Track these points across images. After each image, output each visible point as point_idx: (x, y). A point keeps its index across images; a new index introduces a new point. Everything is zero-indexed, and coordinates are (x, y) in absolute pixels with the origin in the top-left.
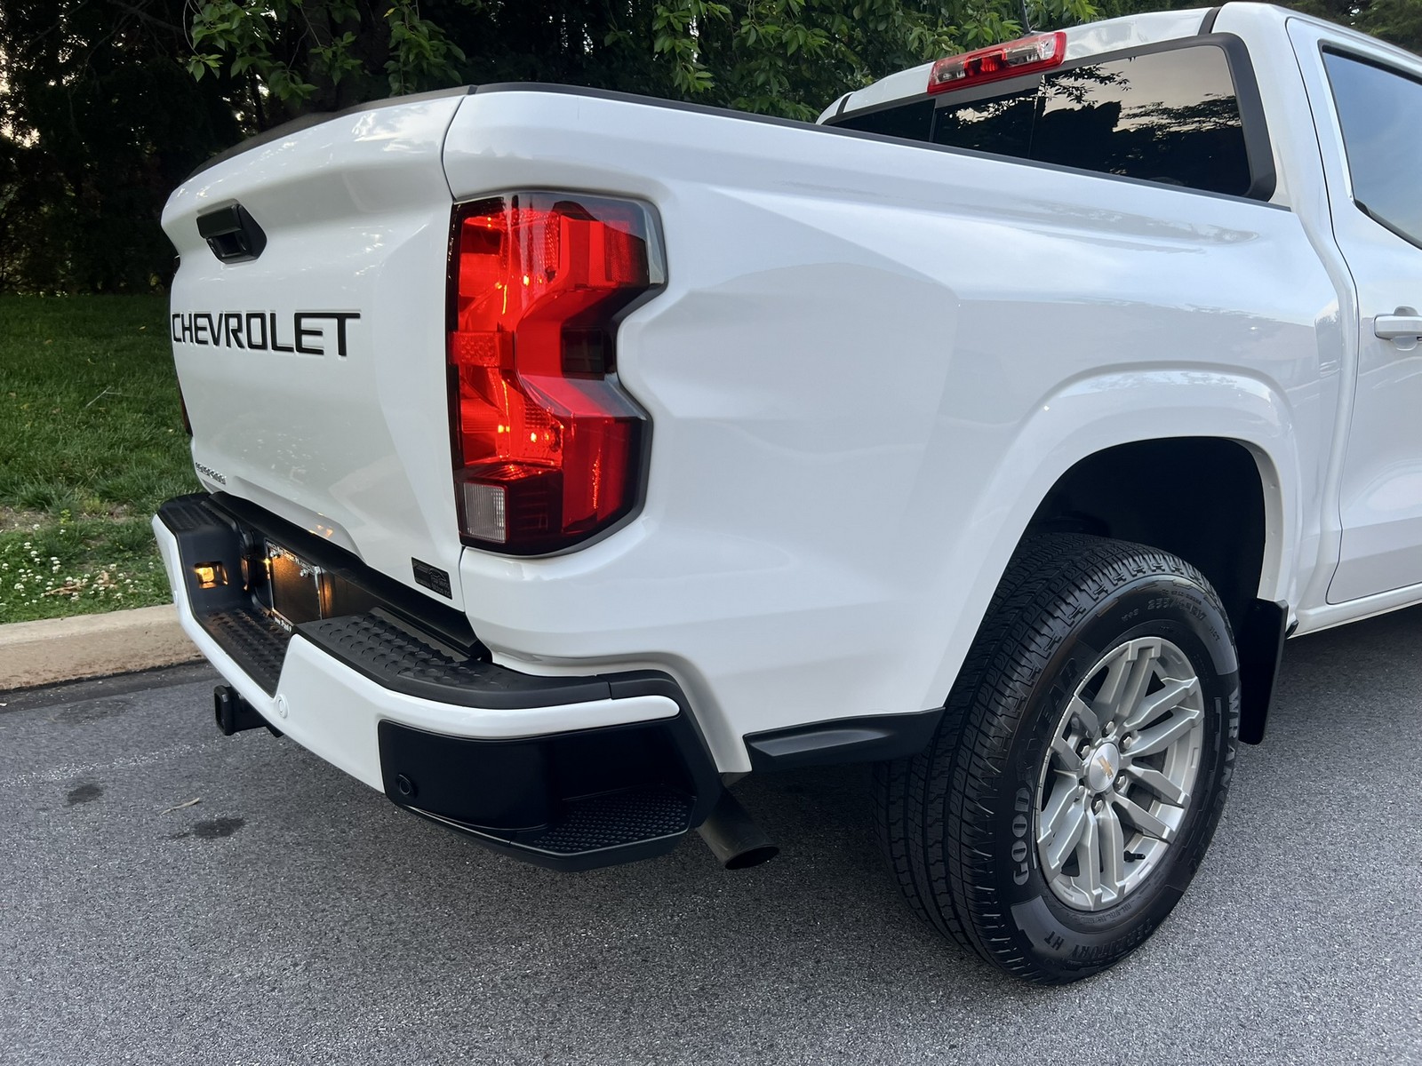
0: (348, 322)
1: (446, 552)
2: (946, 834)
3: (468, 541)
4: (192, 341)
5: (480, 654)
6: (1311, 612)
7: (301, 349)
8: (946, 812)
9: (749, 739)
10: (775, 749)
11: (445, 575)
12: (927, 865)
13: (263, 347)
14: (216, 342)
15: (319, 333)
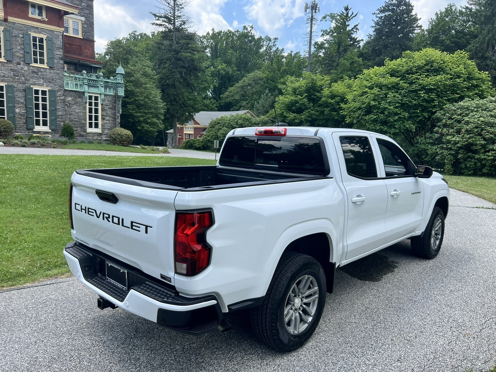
0: (148, 228)
1: (171, 274)
2: (266, 321)
3: (176, 272)
4: (86, 213)
5: (177, 293)
6: (343, 262)
7: (132, 228)
8: (266, 317)
9: (228, 306)
10: (233, 308)
11: (170, 278)
12: (262, 327)
13: (119, 224)
14: (98, 217)
15: (139, 227)
